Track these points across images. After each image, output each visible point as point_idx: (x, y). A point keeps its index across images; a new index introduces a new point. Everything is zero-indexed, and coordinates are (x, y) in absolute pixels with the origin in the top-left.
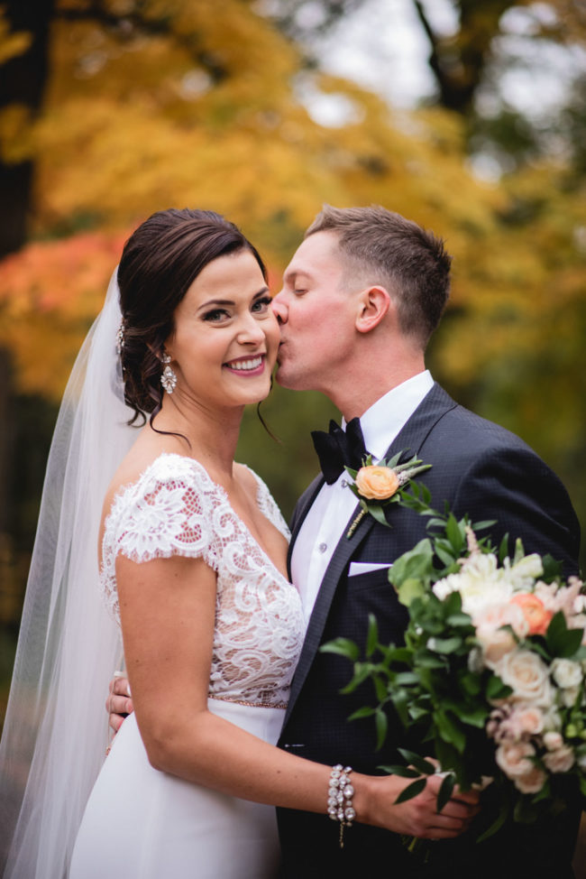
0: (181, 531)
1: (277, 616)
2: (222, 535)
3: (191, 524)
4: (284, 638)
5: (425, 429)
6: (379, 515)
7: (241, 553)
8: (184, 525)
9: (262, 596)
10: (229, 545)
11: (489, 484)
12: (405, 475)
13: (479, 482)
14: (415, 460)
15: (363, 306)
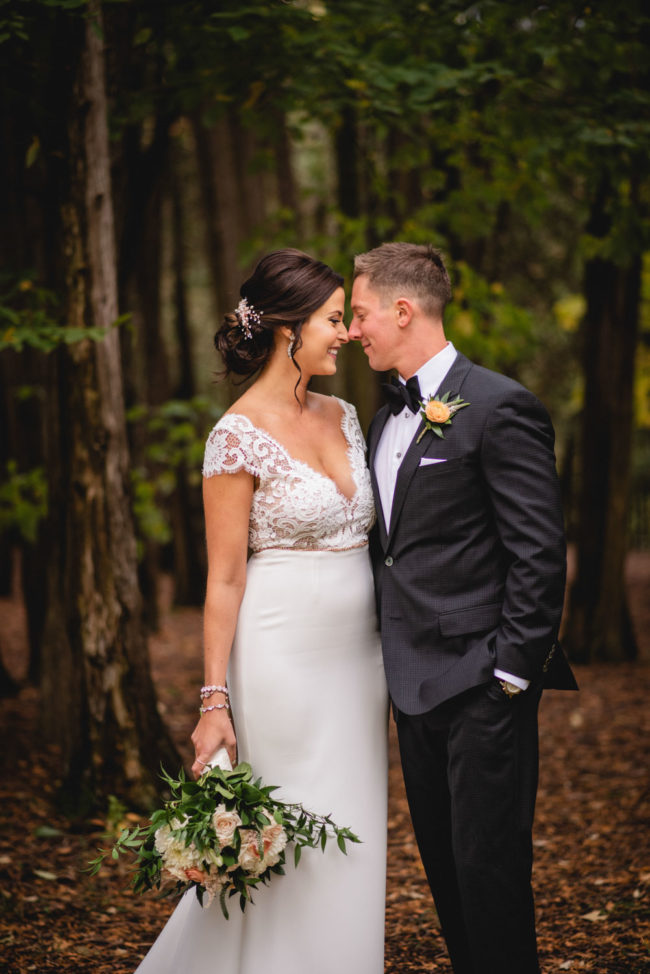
0: (225, 459)
1: (297, 498)
2: (260, 456)
3: (231, 455)
4: (304, 510)
5: (462, 377)
6: (438, 432)
7: (272, 465)
8: (227, 455)
9: (288, 487)
10: (265, 461)
11: (508, 412)
12: (454, 408)
13: (500, 411)
14: (458, 399)
15: (398, 312)
